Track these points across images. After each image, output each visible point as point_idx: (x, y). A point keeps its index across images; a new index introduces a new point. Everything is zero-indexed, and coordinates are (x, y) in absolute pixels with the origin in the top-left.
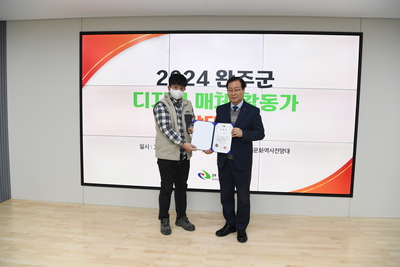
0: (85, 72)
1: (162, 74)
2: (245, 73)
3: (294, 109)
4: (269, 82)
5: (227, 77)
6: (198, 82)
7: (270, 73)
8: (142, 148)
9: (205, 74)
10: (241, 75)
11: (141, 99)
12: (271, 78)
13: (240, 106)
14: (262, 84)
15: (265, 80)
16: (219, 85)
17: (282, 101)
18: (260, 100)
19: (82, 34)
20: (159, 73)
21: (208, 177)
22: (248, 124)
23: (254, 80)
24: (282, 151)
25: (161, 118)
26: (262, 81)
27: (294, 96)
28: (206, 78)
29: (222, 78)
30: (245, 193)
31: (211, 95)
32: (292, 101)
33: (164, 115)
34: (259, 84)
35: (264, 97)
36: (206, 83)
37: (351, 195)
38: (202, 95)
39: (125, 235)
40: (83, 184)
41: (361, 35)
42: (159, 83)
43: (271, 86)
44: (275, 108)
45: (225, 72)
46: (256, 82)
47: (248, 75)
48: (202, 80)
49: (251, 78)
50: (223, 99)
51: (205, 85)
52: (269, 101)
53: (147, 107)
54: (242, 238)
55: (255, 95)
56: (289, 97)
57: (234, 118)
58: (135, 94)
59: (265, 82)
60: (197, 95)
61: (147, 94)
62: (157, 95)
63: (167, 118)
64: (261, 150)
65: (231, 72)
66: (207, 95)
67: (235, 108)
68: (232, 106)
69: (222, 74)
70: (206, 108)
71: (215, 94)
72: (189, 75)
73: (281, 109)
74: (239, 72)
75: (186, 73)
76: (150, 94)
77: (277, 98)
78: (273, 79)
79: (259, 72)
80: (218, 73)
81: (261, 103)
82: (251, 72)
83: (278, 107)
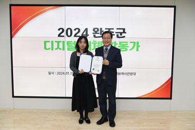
0: (14, 29)
1: (61, 30)
2: (110, 29)
3: (137, 50)
4: (123, 35)
6: (82, 35)
7: (124, 29)
8: (50, 74)
9: (86, 30)
10: (107, 30)
11: (49, 45)
12: (124, 32)
13: (109, 48)
14: (119, 36)
15: (121, 33)
16: (95, 37)
17: (131, 46)
18: (118, 44)
19: (11, 5)
20: (59, 30)
22: (114, 58)
23: (114, 33)
24: (131, 74)
26: (119, 34)
27: (138, 43)
28: (87, 33)
29: (96, 33)
30: (113, 98)
31: (90, 42)
32: (136, 45)
34: (117, 36)
35: (120, 43)
36: (87, 35)
37: (171, 98)
39: (39, 126)
41: (175, 7)
42: (59, 36)
43: (124, 37)
44: (126, 50)
45: (98, 29)
46: (116, 34)
48: (85, 33)
49: (113, 32)
50: (97, 45)
52: (123, 45)
53: (52, 49)
54: (112, 124)
55: (115, 42)
56: (134, 43)
57: (106, 55)
58: (45, 42)
59: (121, 35)
61: (52, 42)
62: (58, 42)
64: (119, 74)
65: (101, 29)
67: (106, 49)
68: (105, 48)
69: (96, 30)
71: (92, 42)
72: (77, 30)
73: (130, 50)
74: (106, 29)
75: (75, 30)
76: (54, 42)
77: (128, 43)
78: (126, 33)
79: (117, 29)
80: (94, 30)
81: (119, 47)
82: (113, 29)
83: (128, 49)
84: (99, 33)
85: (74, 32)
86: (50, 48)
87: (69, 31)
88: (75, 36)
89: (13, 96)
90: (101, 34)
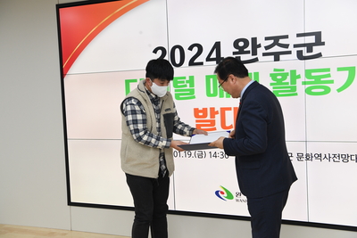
2: (276, 40)
4: (316, 50)
5: (249, 48)
6: (208, 59)
7: (318, 35)
9: (217, 46)
12: (319, 42)
15: (310, 47)
18: (303, 78)
19: (58, 7)
20: (155, 51)
21: (230, 196)
23: (291, 48)
24: (346, 159)
25: (135, 122)
26: (304, 49)
28: (218, 53)
29: (242, 51)
33: (139, 117)
34: (300, 56)
35: (308, 73)
36: (219, 60)
40: (70, 203)
43: (319, 55)
44: (327, 90)
45: (246, 41)
46: (295, 51)
47: (281, 41)
48: (214, 55)
49: (287, 46)
52: (318, 79)
55: (293, 72)
58: (128, 83)
60: (208, 78)
63: (144, 121)
64: (309, 158)
65: (254, 40)
69: (241, 44)
70: (221, 96)
72: (195, 50)
73: (339, 90)
74: (267, 39)
75: (191, 48)
77: (331, 73)
78: (323, 44)
79: (299, 35)
80: (236, 44)
81: (304, 83)
82: (286, 37)
83: (333, 87)
84: (248, 52)
85: (189, 55)
87: (177, 51)
88: (192, 63)
90: (255, 53)
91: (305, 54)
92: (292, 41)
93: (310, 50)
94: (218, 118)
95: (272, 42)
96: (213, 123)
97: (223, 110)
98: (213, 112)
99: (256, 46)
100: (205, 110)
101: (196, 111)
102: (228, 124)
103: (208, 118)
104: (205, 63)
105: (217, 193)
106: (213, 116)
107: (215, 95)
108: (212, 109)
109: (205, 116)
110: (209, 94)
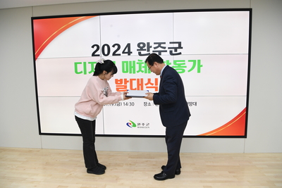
0: (37, 49)
1: (96, 48)
2: (160, 44)
3: (199, 71)
4: (179, 51)
5: (146, 48)
6: (123, 52)
7: (180, 43)
9: (128, 46)
11: (81, 68)
12: (180, 47)
14: (173, 50)
15: (176, 49)
16: (140, 54)
17: (190, 65)
18: (172, 63)
19: (33, 19)
20: (93, 47)
21: (134, 125)
23: (167, 49)
24: (191, 104)
27: (199, 61)
28: (129, 49)
29: (142, 49)
31: (134, 62)
32: (197, 64)
34: (171, 52)
35: (175, 62)
36: (129, 53)
37: (245, 137)
38: (127, 62)
39: (67, 174)
41: (250, 10)
42: (93, 55)
43: (180, 53)
44: (184, 71)
45: (144, 44)
47: (162, 45)
48: (127, 51)
49: (165, 48)
51: (129, 54)
52: (179, 65)
53: (85, 73)
55: (168, 61)
56: (194, 61)
58: (76, 64)
60: (123, 63)
61: (85, 63)
62: (92, 63)
65: (148, 43)
66: (130, 62)
69: (141, 45)
70: (131, 72)
71: (137, 61)
72: (116, 47)
73: (189, 71)
74: (155, 43)
75: (114, 46)
76: (87, 63)
77: (186, 62)
78: (182, 48)
79: (170, 43)
80: (139, 45)
82: (165, 43)
83: (186, 70)
84: (145, 50)
85: (113, 50)
86: (82, 72)
87: (106, 47)
88: (114, 54)
89: (40, 133)
90: (148, 50)
91: (174, 52)
92: (168, 45)
93: (176, 51)
94: (128, 84)
95: (157, 45)
96: (126, 87)
97: (131, 80)
98: (126, 81)
99: (149, 47)
100: (121, 80)
101: (116, 81)
102: (134, 88)
103: (123, 84)
104: (122, 54)
105: (127, 124)
106: (126, 83)
107: (127, 72)
108: (125, 80)
109: (121, 83)
110: (123, 71)
